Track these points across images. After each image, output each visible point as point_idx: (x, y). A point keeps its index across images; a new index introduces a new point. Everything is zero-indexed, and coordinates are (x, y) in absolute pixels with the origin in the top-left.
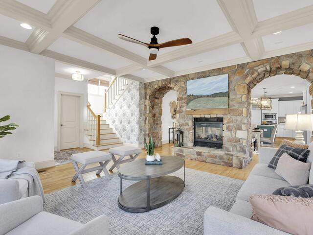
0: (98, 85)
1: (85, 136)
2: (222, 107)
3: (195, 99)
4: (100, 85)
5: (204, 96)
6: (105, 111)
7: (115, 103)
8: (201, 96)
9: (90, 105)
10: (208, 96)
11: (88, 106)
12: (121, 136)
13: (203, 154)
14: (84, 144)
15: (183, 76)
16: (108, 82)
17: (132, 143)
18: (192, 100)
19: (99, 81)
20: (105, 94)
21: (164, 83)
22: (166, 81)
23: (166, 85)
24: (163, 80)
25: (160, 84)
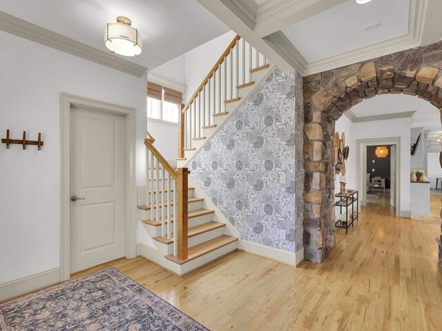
0: (160, 98)
1: (141, 225)
4: (166, 99)
6: (183, 155)
7: (212, 137)
9: (152, 140)
11: (149, 143)
12: (232, 221)
14: (137, 246)
16: (181, 94)
17: (269, 243)
19: (163, 91)
20: (183, 116)
21: (385, 68)
22: (396, 59)
23: (395, 74)
24: (382, 58)
25: (370, 73)
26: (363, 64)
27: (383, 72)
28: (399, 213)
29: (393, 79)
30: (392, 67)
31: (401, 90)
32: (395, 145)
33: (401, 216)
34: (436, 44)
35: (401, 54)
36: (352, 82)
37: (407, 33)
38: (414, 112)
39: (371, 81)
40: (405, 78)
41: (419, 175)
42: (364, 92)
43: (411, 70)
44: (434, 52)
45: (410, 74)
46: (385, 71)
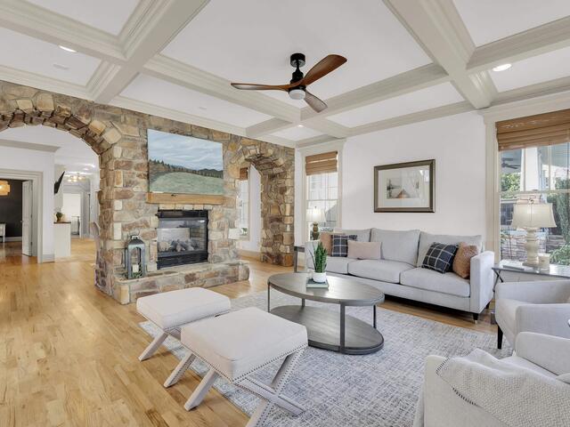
2: (216, 193)
3: (169, 171)
5: (187, 171)
8: (181, 170)
10: (194, 172)
13: (197, 276)
15: (134, 113)
18: (163, 174)
21: (64, 107)
22: (73, 103)
23: (72, 115)
24: (60, 95)
25: (48, 105)
26: (39, 91)
27: (61, 110)
28: (41, 258)
29: (67, 119)
30: (69, 108)
31: (69, 129)
32: (32, 181)
33: (44, 261)
34: (104, 106)
35: (78, 101)
36: (25, 105)
37: (85, 85)
38: (58, 148)
39: (46, 113)
40: (79, 122)
41: (59, 215)
42: (32, 119)
43: (87, 118)
44: (103, 111)
45: (85, 121)
46: (63, 110)
